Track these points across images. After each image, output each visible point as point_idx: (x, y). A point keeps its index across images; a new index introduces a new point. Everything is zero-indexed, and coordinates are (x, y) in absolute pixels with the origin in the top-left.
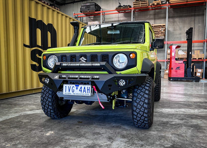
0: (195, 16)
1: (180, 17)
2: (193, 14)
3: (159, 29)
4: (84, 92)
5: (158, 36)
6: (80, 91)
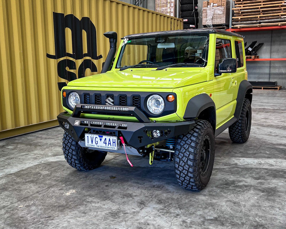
3: (282, 3)
4: (110, 145)
5: (278, 15)
6: (104, 143)
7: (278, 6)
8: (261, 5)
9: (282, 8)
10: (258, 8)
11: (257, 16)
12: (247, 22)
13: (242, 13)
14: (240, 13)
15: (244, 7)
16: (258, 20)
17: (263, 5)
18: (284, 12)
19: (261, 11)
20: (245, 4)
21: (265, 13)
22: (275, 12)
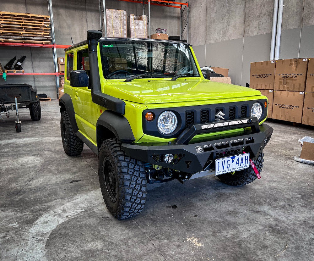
0: (86, 10)
1: (67, 8)
2: (83, 7)
3: (42, 24)
4: (242, 164)
5: (41, 35)
6: (236, 164)
7: (39, 26)
8: (22, 22)
9: (43, 28)
10: (20, 25)
11: (20, 32)
12: (12, 37)
13: (4, 27)
14: (2, 27)
15: (4, 21)
16: (21, 36)
17: (25, 22)
18: (45, 32)
19: (23, 28)
20: (5, 18)
21: (27, 30)
22: (36, 30)
